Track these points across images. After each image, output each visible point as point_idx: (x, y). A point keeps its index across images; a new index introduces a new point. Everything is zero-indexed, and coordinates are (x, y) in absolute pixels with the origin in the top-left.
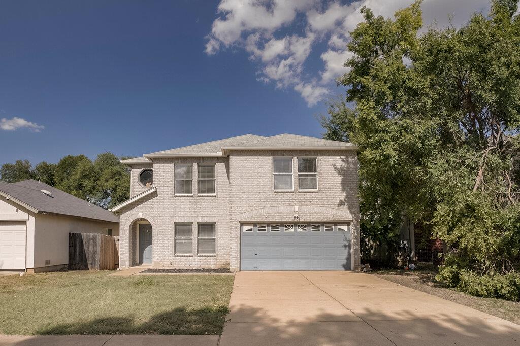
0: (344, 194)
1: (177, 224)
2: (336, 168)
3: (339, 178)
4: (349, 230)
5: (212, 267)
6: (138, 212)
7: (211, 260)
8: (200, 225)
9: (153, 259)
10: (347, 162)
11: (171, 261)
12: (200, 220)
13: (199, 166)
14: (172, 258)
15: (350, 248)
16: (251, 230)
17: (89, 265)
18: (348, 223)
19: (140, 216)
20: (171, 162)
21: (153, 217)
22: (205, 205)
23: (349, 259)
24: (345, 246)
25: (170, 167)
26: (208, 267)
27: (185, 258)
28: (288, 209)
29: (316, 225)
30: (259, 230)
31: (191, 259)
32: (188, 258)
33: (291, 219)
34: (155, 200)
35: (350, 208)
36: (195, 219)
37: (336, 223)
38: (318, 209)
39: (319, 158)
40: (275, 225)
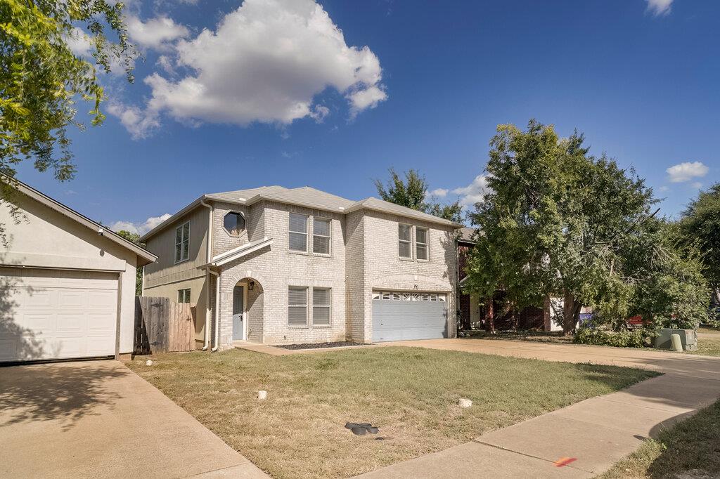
0: (447, 267)
1: (292, 289)
2: (441, 242)
3: (443, 251)
4: (446, 300)
5: (329, 341)
6: (246, 269)
7: (327, 332)
8: (316, 290)
9: (264, 333)
10: (448, 237)
11: (285, 335)
12: (316, 284)
13: (315, 220)
14: (285, 331)
15: (447, 317)
16: (378, 298)
17: (151, 346)
18: (445, 294)
19: (249, 275)
20: (286, 209)
21: (265, 277)
22: (320, 266)
23: (446, 327)
24: (444, 315)
25: (284, 216)
26: (324, 340)
27: (301, 331)
28: (409, 278)
29: (425, 294)
30: (384, 298)
31: (307, 330)
32: (303, 331)
33: (411, 288)
34: (267, 255)
35: (450, 279)
36: (312, 284)
37: (439, 294)
38: (430, 279)
39: (431, 230)
40: (397, 293)
